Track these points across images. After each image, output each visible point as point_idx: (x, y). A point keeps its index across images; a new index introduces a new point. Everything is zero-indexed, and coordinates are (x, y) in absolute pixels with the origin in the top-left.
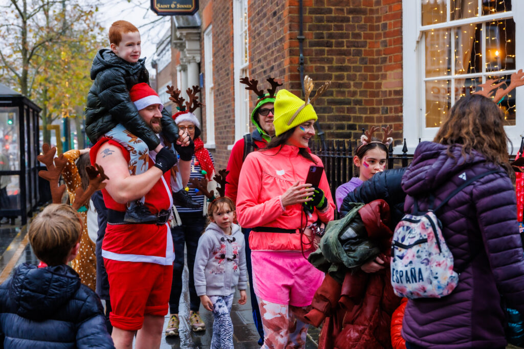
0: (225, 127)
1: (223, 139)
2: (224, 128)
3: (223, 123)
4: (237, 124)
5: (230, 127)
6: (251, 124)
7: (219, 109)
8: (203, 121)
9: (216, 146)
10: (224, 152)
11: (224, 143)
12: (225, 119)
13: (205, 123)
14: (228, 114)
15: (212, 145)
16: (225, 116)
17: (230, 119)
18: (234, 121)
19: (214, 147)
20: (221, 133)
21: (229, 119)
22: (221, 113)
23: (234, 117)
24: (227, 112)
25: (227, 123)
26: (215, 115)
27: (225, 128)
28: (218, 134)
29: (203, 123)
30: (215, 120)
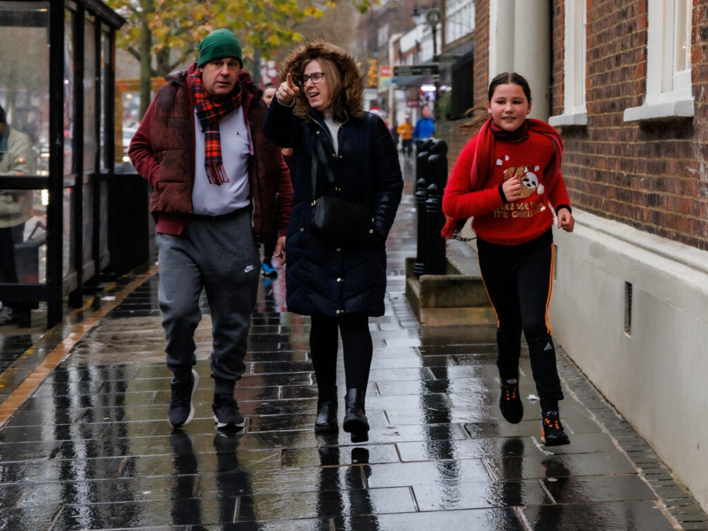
0: (618, 58)
1: (609, 95)
2: (613, 62)
3: (612, 47)
4: (654, 46)
5: (631, 56)
6: (698, 37)
7: (601, 11)
8: (556, 53)
9: (589, 118)
10: (612, 133)
11: (613, 106)
12: (619, 35)
13: (562, 56)
14: (625, 21)
15: (576, 116)
16: (619, 27)
17: (634, 32)
18: (644, 38)
19: (584, 122)
20: (603, 78)
21: (629, 35)
22: (606, 20)
23: (647, 25)
24: (624, 14)
25: (623, 47)
26: (589, 28)
27: (618, 64)
28: (595, 83)
29: (556, 58)
30: (589, 43)
